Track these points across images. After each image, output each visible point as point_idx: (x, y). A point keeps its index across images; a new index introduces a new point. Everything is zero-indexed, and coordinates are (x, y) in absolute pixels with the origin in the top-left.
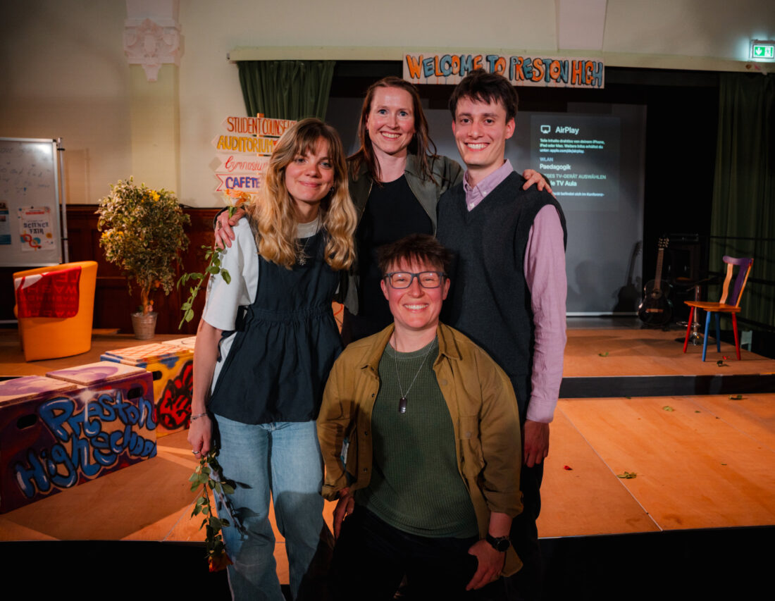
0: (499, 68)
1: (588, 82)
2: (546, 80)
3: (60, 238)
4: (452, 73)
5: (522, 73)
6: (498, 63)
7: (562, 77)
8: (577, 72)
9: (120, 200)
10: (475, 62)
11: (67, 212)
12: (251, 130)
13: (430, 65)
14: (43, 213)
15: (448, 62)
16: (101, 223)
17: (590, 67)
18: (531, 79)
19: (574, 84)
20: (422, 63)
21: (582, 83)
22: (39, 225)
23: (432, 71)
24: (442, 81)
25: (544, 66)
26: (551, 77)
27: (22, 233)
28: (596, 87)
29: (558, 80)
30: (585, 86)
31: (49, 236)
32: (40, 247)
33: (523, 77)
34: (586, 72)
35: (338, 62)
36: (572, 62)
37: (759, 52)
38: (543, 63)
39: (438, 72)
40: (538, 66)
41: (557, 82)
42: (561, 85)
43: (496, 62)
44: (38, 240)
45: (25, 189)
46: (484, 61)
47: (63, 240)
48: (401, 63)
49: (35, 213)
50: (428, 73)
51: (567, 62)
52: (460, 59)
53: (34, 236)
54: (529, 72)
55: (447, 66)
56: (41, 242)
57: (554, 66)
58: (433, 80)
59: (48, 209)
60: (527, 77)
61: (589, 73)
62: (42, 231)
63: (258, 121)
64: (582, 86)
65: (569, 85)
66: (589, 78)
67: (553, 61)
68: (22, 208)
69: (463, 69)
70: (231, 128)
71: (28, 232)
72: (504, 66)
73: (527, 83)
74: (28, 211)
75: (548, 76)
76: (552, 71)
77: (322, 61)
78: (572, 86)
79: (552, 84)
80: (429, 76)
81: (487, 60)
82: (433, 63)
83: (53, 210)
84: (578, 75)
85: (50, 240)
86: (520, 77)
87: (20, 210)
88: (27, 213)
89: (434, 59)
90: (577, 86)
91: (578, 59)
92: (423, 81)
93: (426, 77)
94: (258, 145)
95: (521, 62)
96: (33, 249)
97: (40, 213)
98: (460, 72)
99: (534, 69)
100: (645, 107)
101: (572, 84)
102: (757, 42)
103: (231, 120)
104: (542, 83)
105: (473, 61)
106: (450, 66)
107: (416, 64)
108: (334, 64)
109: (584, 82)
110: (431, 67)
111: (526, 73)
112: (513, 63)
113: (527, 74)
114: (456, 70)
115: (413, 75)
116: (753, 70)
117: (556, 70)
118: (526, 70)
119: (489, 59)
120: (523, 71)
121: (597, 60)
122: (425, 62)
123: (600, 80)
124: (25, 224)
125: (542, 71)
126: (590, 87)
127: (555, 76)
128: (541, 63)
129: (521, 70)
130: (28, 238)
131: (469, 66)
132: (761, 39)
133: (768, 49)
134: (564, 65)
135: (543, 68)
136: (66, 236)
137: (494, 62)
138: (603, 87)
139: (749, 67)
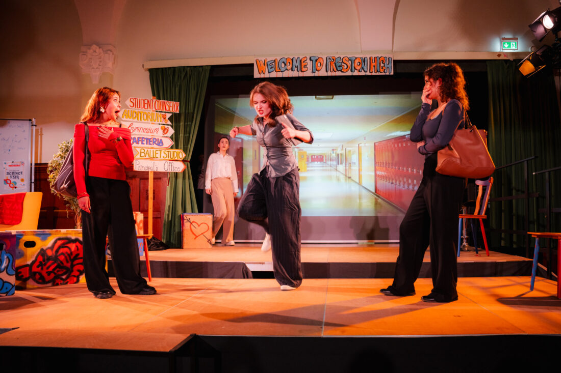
0: (319, 65)
1: (382, 71)
2: (351, 71)
3: (29, 181)
4: (287, 70)
5: (335, 67)
6: (318, 61)
7: (363, 68)
8: (374, 64)
9: (61, 153)
10: (302, 61)
12: (146, 107)
14: (19, 166)
15: (284, 62)
16: (50, 169)
17: (383, 61)
18: (341, 71)
19: (372, 72)
20: (266, 64)
21: (377, 71)
22: (17, 173)
23: (273, 69)
24: (280, 75)
25: (350, 61)
26: (355, 68)
27: (6, 179)
28: (388, 74)
29: (361, 71)
30: (380, 74)
31: (22, 180)
32: (15, 188)
33: (335, 70)
34: (380, 64)
35: (213, 66)
36: (370, 58)
37: (506, 46)
38: (349, 60)
39: (277, 69)
40: (346, 62)
41: (359, 71)
42: (363, 73)
43: (316, 60)
44: (15, 183)
45: (9, 150)
46: (308, 61)
47: (31, 183)
48: (252, 65)
49: (14, 166)
50: (270, 70)
51: (366, 59)
52: (292, 60)
53: (12, 180)
54: (339, 66)
55: (283, 65)
56: (17, 184)
57: (357, 61)
58: (273, 75)
59: (23, 163)
60: (338, 69)
61: (382, 65)
62: (18, 177)
63: (151, 101)
64: (378, 74)
65: (368, 73)
66: (382, 68)
67: (356, 58)
68: (6, 162)
69: (294, 67)
70: (132, 105)
71: (9, 178)
72: (322, 63)
73: (339, 74)
74: (10, 164)
75: (353, 68)
76: (356, 65)
77: (202, 66)
78: (370, 74)
79: (356, 73)
80: (271, 72)
81: (310, 59)
82: (274, 64)
83: (26, 164)
84: (374, 66)
85: (23, 183)
86: (333, 70)
87: (5, 163)
88: (9, 166)
89: (275, 61)
90: (374, 74)
91: (374, 56)
92: (267, 75)
93: (269, 73)
94: (151, 117)
95: (333, 59)
96: (12, 189)
97: (17, 166)
98: (292, 68)
99: (343, 64)
101: (370, 72)
102: (504, 39)
103: (132, 100)
104: (349, 73)
105: (301, 61)
106: (285, 65)
107: (262, 64)
108: (209, 68)
109: (379, 71)
110: (272, 66)
111: (337, 66)
112: (328, 61)
113: (338, 68)
114: (289, 67)
115: (260, 72)
116: (502, 58)
117: (358, 64)
118: (338, 65)
119: (312, 58)
120: (336, 66)
121: (388, 56)
122: (269, 63)
123: (390, 69)
124: (8, 173)
125: (349, 65)
126: (383, 74)
127: (358, 68)
128: (348, 60)
129: (334, 65)
130: (9, 182)
131: (298, 64)
132: (506, 37)
133: (513, 43)
134: (364, 60)
135: (349, 63)
136: (33, 181)
137: (315, 60)
138: (392, 73)
139: (499, 55)
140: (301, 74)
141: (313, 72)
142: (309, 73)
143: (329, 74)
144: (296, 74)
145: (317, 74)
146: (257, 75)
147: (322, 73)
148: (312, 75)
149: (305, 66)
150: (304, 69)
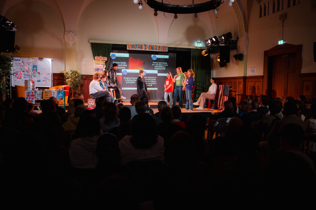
7: (159, 49)
8: (162, 48)
10: (142, 45)
11: (53, 75)
13: (133, 46)
16: (66, 77)
18: (153, 49)
20: (131, 45)
22: (47, 77)
24: (135, 49)
27: (43, 79)
30: (164, 51)
31: (49, 80)
32: (46, 83)
34: (164, 48)
35: (113, 44)
37: (198, 44)
39: (134, 48)
42: (159, 51)
45: (44, 69)
46: (144, 46)
47: (52, 81)
48: (126, 45)
52: (139, 45)
53: (45, 80)
55: (136, 46)
56: (47, 81)
57: (158, 47)
58: (133, 49)
59: (49, 74)
62: (47, 79)
65: (161, 51)
68: (43, 73)
73: (152, 50)
74: (45, 74)
75: (157, 49)
77: (109, 44)
79: (157, 51)
85: (49, 81)
91: (162, 46)
92: (131, 49)
95: (151, 46)
97: (47, 75)
100: (176, 54)
102: (198, 42)
104: (155, 50)
107: (130, 46)
112: (149, 46)
113: (152, 48)
114: (138, 47)
116: (197, 48)
121: (166, 46)
124: (44, 77)
131: (140, 46)
132: (199, 42)
133: (200, 44)
134: (160, 47)
135: (155, 47)
136: (52, 80)
137: (146, 46)
138: (167, 51)
139: (196, 47)
140: (141, 50)
141: (145, 49)
142: (143, 50)
143: (150, 50)
144: (140, 49)
145: (146, 50)
146: (128, 49)
147: (147, 50)
148: (145, 50)
149: (143, 47)
150: (142, 48)
